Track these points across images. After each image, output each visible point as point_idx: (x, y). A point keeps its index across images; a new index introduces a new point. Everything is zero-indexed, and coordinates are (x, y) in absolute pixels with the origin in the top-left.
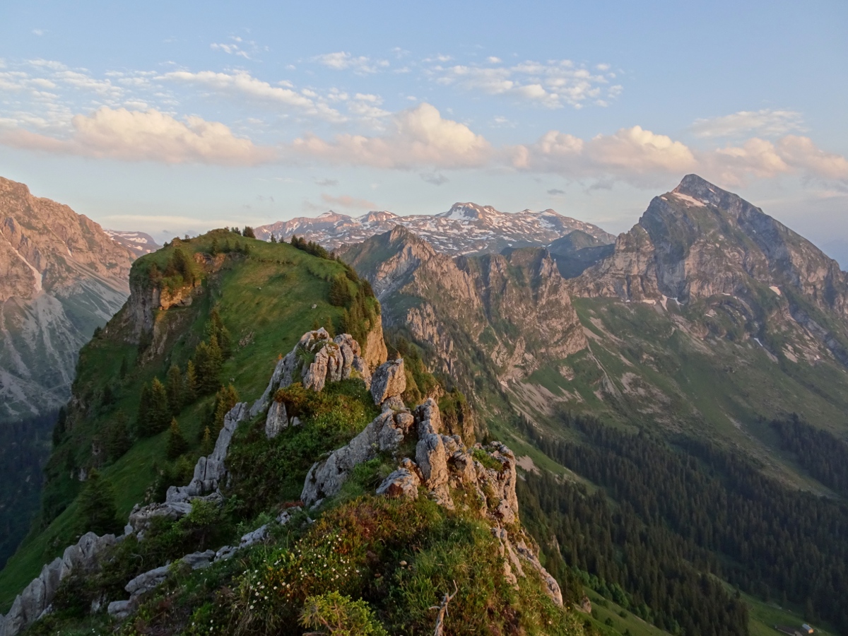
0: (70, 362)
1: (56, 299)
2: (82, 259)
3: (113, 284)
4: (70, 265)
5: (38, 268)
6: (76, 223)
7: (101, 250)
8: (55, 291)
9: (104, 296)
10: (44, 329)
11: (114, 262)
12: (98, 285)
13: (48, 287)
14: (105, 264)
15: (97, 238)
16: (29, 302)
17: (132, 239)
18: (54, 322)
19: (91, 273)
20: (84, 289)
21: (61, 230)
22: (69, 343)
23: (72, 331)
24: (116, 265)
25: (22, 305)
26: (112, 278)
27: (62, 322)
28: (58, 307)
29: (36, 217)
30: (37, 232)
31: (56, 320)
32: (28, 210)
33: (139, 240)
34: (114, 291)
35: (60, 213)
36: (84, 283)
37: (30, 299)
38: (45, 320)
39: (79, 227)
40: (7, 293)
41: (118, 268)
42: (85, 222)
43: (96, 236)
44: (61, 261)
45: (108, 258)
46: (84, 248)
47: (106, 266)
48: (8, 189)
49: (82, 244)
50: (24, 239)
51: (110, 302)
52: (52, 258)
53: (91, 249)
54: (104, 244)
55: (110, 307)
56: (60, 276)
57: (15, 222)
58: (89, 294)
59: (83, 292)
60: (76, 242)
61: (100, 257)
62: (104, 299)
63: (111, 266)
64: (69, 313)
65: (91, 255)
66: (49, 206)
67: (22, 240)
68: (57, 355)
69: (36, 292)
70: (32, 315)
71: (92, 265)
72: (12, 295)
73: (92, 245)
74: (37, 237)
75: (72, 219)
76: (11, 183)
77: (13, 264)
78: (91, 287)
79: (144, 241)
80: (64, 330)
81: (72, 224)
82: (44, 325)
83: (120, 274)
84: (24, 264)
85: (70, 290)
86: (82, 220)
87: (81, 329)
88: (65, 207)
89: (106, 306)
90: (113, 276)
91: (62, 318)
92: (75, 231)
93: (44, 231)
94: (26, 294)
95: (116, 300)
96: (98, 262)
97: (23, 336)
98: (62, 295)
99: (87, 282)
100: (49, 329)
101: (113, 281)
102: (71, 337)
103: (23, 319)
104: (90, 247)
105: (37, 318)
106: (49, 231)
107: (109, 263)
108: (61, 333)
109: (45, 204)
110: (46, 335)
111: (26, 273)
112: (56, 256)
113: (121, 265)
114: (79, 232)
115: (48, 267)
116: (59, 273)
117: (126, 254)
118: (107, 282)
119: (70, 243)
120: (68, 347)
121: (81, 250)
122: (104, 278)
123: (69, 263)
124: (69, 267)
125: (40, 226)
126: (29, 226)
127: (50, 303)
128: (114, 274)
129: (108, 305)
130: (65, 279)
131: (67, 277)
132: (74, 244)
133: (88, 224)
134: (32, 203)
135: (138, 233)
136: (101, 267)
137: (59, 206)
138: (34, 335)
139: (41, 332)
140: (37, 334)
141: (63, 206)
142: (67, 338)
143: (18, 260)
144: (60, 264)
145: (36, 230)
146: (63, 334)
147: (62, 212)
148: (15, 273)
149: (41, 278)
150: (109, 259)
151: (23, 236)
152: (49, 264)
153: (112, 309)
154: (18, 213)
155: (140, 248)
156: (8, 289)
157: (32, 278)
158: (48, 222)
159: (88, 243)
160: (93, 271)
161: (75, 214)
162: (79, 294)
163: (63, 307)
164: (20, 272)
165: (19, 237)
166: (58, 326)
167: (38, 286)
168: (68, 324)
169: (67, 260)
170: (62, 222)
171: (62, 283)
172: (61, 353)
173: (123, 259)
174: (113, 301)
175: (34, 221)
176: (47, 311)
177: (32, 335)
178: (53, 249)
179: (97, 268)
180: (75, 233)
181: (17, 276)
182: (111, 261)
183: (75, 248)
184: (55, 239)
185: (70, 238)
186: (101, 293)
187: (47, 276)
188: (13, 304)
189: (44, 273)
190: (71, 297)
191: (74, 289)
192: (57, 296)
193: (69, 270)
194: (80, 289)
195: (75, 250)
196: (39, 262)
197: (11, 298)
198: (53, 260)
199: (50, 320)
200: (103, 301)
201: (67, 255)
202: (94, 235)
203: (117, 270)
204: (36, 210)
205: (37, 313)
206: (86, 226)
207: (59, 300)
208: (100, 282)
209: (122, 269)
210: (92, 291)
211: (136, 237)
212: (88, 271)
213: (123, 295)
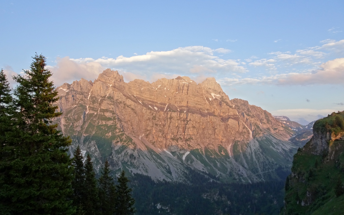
0: (261, 165)
2: (265, 126)
3: (276, 136)
5: (251, 129)
6: (263, 113)
7: (272, 123)
8: (256, 138)
9: (273, 141)
10: (253, 151)
11: (276, 128)
13: (254, 137)
15: (270, 119)
16: (248, 142)
17: (281, 119)
18: (256, 149)
19: (268, 132)
21: (258, 116)
22: (261, 158)
24: (277, 129)
25: (246, 143)
27: (259, 149)
28: (257, 144)
29: (250, 112)
30: (250, 117)
31: (256, 148)
32: (248, 109)
34: (276, 139)
35: (258, 110)
37: (248, 140)
38: (253, 148)
39: (264, 115)
40: (241, 138)
42: (266, 113)
44: (258, 127)
46: (266, 122)
48: (243, 103)
50: (247, 119)
52: (255, 126)
53: (268, 123)
54: (273, 121)
55: (275, 145)
56: (258, 133)
57: (245, 114)
60: (263, 120)
61: (271, 126)
64: (261, 146)
65: (268, 125)
66: (254, 108)
67: (246, 120)
68: (257, 162)
69: (250, 138)
70: (249, 146)
71: (268, 129)
72: (243, 139)
74: (251, 119)
75: (262, 112)
76: (243, 101)
77: (244, 128)
78: (268, 137)
79: (286, 119)
80: (259, 152)
82: (253, 150)
84: (247, 128)
85: (261, 138)
86: (265, 112)
87: (265, 153)
88: (260, 108)
89: (274, 145)
90: (276, 133)
92: (263, 116)
93: (253, 117)
96: (270, 128)
97: (246, 154)
99: (267, 135)
100: (254, 152)
101: (276, 135)
102: (262, 155)
103: (246, 148)
105: (250, 148)
106: (254, 117)
107: (275, 128)
109: (253, 107)
110: (253, 154)
111: (247, 131)
113: (279, 129)
114: (264, 116)
116: (258, 131)
117: (280, 125)
120: (261, 159)
121: (265, 123)
122: (273, 134)
123: (261, 128)
125: (252, 115)
126: (248, 115)
127: (255, 142)
131: (260, 133)
133: (267, 113)
134: (249, 107)
135: (283, 116)
136: (272, 129)
137: (258, 107)
138: (250, 154)
139: (252, 153)
140: (250, 153)
141: (259, 107)
142: (260, 155)
143: (245, 127)
144: (258, 128)
145: (250, 116)
146: (259, 154)
147: (259, 110)
148: (244, 131)
149: (252, 133)
151: (247, 118)
152: (255, 128)
153: (276, 146)
154: (245, 111)
155: (284, 122)
156: (242, 137)
157: (249, 133)
158: (254, 113)
159: (267, 120)
160: (269, 131)
161: (263, 110)
162: (264, 140)
163: (259, 144)
164: (246, 131)
165: (246, 119)
167: (251, 136)
168: (261, 150)
170: (259, 113)
171: (258, 135)
173: (279, 127)
174: (276, 143)
175: (250, 113)
176: (254, 145)
177: (249, 153)
178: (256, 123)
179: (270, 130)
181: (245, 132)
182: (275, 127)
183: (262, 122)
184: (256, 119)
185: (261, 119)
186: (272, 139)
187: (254, 133)
188: (243, 142)
190: (262, 140)
191: (262, 138)
192: (257, 140)
193: (261, 130)
194: (265, 138)
196: (251, 127)
197: (243, 140)
198: (255, 127)
199: (255, 149)
200: (273, 143)
201: (260, 125)
202: (269, 117)
203: (277, 131)
204: (250, 109)
205: (251, 145)
208: (271, 135)
209: (279, 130)
210: (269, 139)
211: (283, 118)
212: (267, 131)
213: (280, 141)
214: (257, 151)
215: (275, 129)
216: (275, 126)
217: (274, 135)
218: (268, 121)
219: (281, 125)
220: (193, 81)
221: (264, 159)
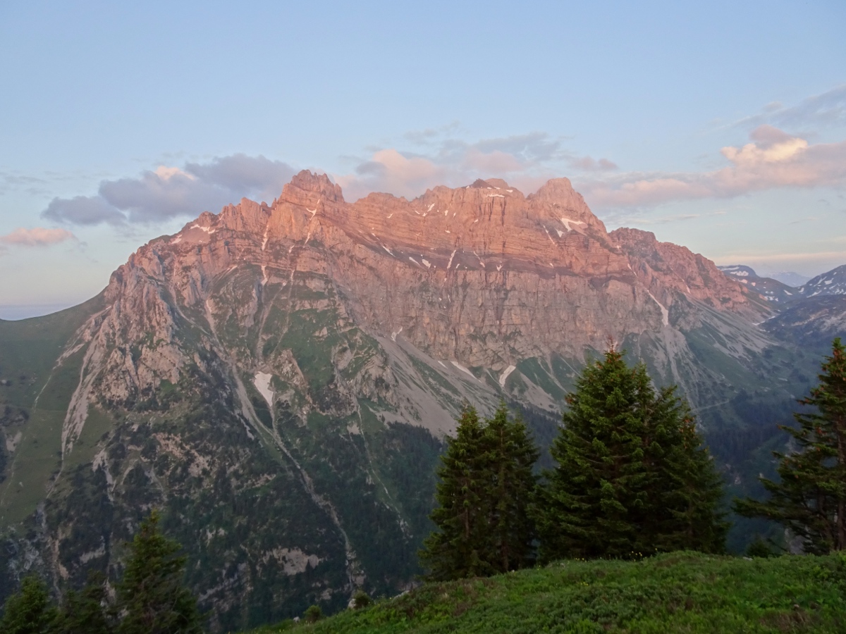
0: (695, 391)
1: (680, 333)
2: (699, 295)
3: (727, 318)
5: (665, 305)
6: (693, 262)
7: (716, 285)
8: (679, 325)
9: (721, 330)
10: (671, 359)
11: (727, 296)
12: (716, 319)
13: (673, 322)
14: (719, 299)
15: (712, 274)
16: (659, 335)
17: (734, 273)
18: (679, 353)
19: (708, 308)
20: (702, 323)
21: (681, 269)
22: (693, 373)
23: (695, 362)
24: (729, 299)
25: (653, 337)
26: (725, 312)
27: (686, 353)
28: (682, 340)
29: (661, 260)
30: (662, 273)
31: (681, 351)
32: (655, 255)
33: (739, 274)
34: (730, 325)
35: (680, 255)
36: (702, 317)
37: (659, 332)
38: (672, 351)
39: (695, 265)
40: (641, 327)
42: (701, 261)
44: (683, 298)
45: (722, 293)
46: (700, 284)
47: (721, 301)
48: (640, 238)
49: (699, 281)
50: (654, 280)
51: (726, 336)
52: (675, 295)
53: (706, 285)
54: (718, 280)
55: (727, 341)
56: (683, 312)
57: (647, 266)
58: (707, 328)
59: (701, 326)
60: (694, 279)
61: (714, 292)
62: (721, 333)
64: (691, 346)
65: (707, 291)
66: (671, 249)
67: (652, 281)
68: (683, 384)
69: (664, 326)
70: (661, 346)
71: (708, 300)
72: (645, 329)
74: (662, 278)
75: (690, 258)
76: (642, 232)
77: (646, 302)
78: (708, 321)
79: (746, 274)
80: (688, 360)
81: (690, 264)
82: (672, 356)
83: (733, 308)
84: (654, 302)
85: (691, 325)
86: (699, 258)
87: (703, 361)
88: (684, 248)
89: (723, 340)
90: (727, 310)
91: (686, 350)
92: (692, 270)
93: (667, 272)
94: (656, 328)
95: (732, 334)
96: (713, 297)
97: (656, 365)
98: (684, 328)
99: (705, 317)
100: (676, 359)
101: (727, 315)
102: (695, 368)
103: (655, 350)
105: (665, 349)
106: (671, 272)
107: (723, 298)
109: (668, 246)
110: (674, 365)
111: (656, 309)
112: (678, 294)
113: (734, 299)
114: (696, 270)
115: (673, 304)
116: (682, 308)
117: (738, 288)
119: (689, 281)
120: (692, 377)
121: (698, 287)
122: (720, 312)
123: (689, 300)
124: (690, 303)
125: (665, 267)
126: (656, 269)
127: (675, 336)
128: (728, 308)
129: (724, 338)
130: (687, 314)
131: (689, 312)
132: (692, 282)
133: (703, 262)
134: (658, 248)
135: (739, 266)
136: (716, 302)
137: (679, 247)
138: (664, 365)
139: (669, 362)
140: (666, 364)
141: (682, 248)
142: (690, 368)
143: (650, 298)
144: (682, 301)
145: (661, 271)
146: (687, 364)
147: (682, 253)
148: (647, 309)
149: (667, 315)
151: (653, 277)
152: (674, 301)
153: (729, 342)
154: (648, 258)
155: (745, 281)
156: (643, 323)
157: (660, 314)
158: (671, 263)
159: (704, 279)
160: (709, 305)
161: (692, 254)
162: (699, 328)
163: (686, 340)
164: (652, 309)
165: (650, 278)
167: (665, 321)
168: (691, 355)
169: (687, 297)
170: (682, 262)
171: (684, 318)
172: (687, 382)
173: (735, 293)
174: (729, 334)
175: (660, 264)
176: (673, 343)
177: (661, 364)
178: (675, 287)
179: (712, 303)
181: (649, 312)
182: (724, 296)
183: (693, 285)
184: (677, 278)
185: (689, 277)
186: (718, 327)
187: (673, 312)
188: (647, 336)
189: (670, 309)
190: (692, 330)
191: (694, 324)
192: (681, 330)
193: (689, 305)
194: (700, 323)
195: (693, 287)
196: (666, 300)
197: (645, 331)
198: (676, 297)
199: (676, 352)
200: (721, 335)
201: (686, 291)
202: (708, 272)
203: (730, 304)
204: (661, 254)
205: (665, 345)
206: (702, 264)
207: (683, 333)
208: (716, 317)
209: (734, 303)
210: (710, 325)
211: (738, 270)
212: (705, 306)
213: (738, 329)
214: (683, 358)
215: (725, 301)
216: (724, 294)
217: (723, 316)
218: (707, 281)
219: (740, 290)
220: (515, 190)
221: (700, 375)
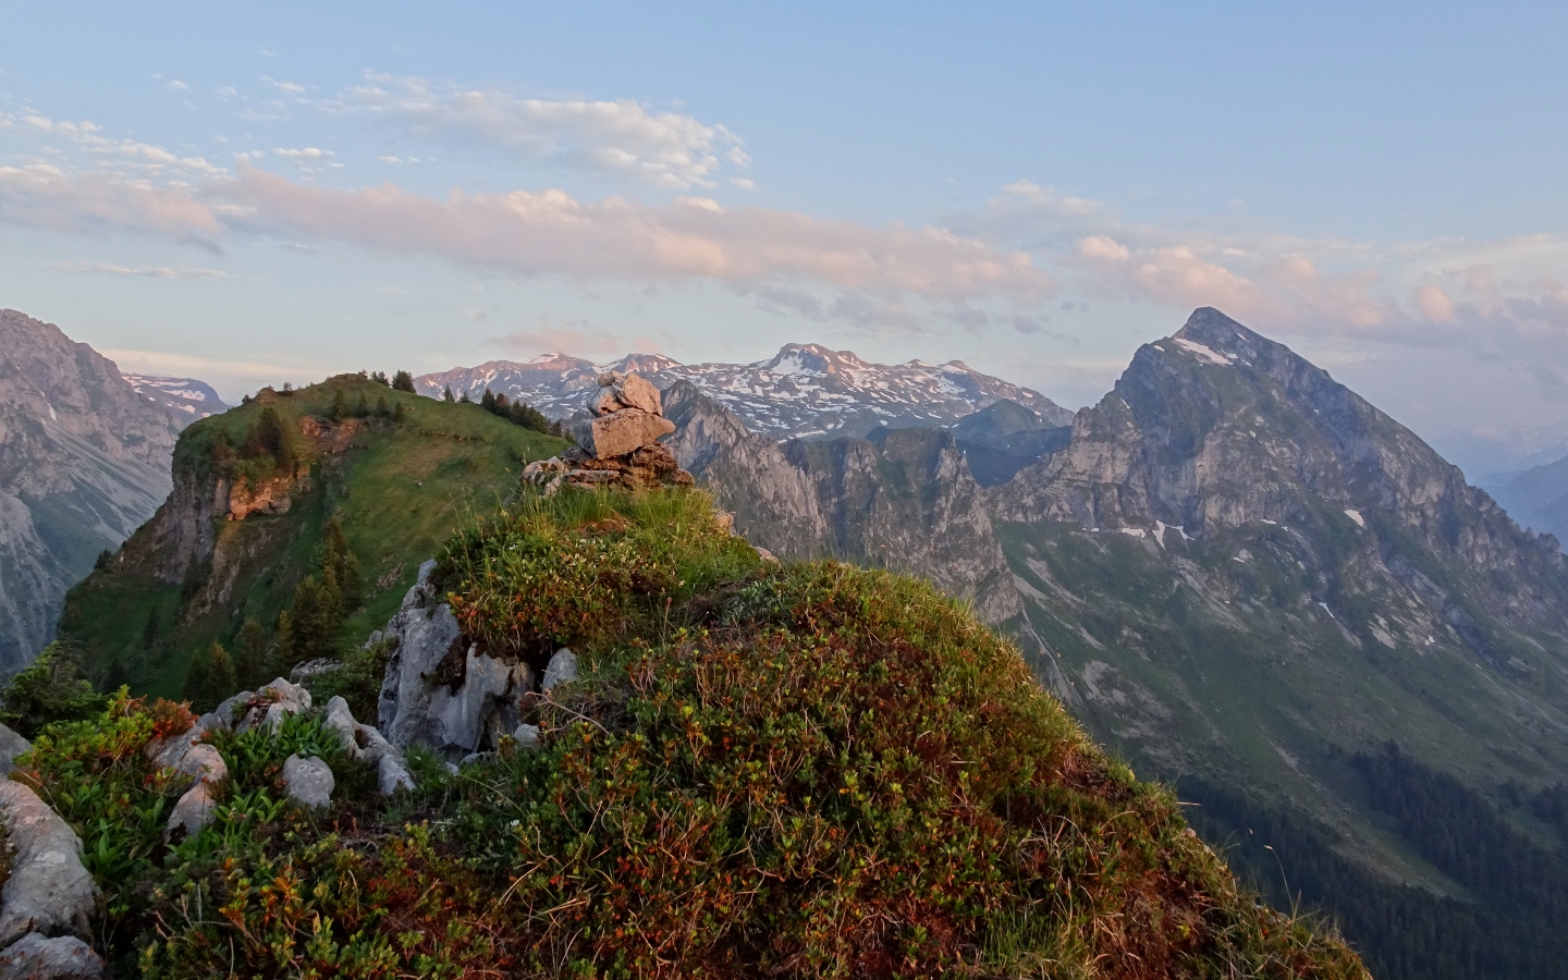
1: (18, 502)
3: (134, 475)
4: (52, 437)
7: (115, 411)
8: (19, 486)
9: (114, 497)
12: (104, 474)
14: (119, 437)
17: (175, 393)
19: (92, 453)
20: (75, 483)
21: (38, 369)
22: (39, 585)
23: (47, 563)
26: (132, 463)
27: (29, 544)
28: (22, 516)
31: (15, 540)
33: (187, 395)
35: (40, 340)
36: (77, 471)
41: (145, 446)
42: (88, 357)
43: (106, 384)
45: (127, 425)
46: (81, 405)
47: (123, 441)
49: (78, 397)
51: (125, 510)
52: (16, 423)
58: (84, 493)
59: (73, 488)
60: (67, 394)
61: (111, 423)
62: (113, 503)
63: (133, 441)
64: (42, 529)
65: (94, 419)
66: (19, 325)
68: (12, 608)
71: (95, 438)
73: (97, 399)
75: (63, 350)
78: (89, 480)
80: (31, 559)
81: (61, 361)
83: (147, 456)
85: (49, 484)
86: (83, 353)
87: (66, 559)
88: (51, 327)
89: (116, 517)
90: (135, 460)
91: (28, 537)
92: (65, 373)
95: (136, 506)
96: (107, 433)
98: (32, 493)
99: (84, 470)
101: (134, 470)
104: (92, 405)
106: (16, 372)
107: (129, 436)
108: (23, 567)
109: (14, 321)
112: (26, 419)
113: (152, 440)
114: (74, 375)
115: (9, 441)
118: (122, 470)
119: (56, 396)
121: (76, 410)
122: (118, 463)
123: (51, 433)
124: (51, 440)
127: (7, 508)
128: (138, 456)
129: (121, 516)
130: (39, 463)
131: (45, 459)
132: (62, 398)
133: (92, 361)
135: (189, 380)
136: (112, 442)
137: (39, 325)
141: (47, 326)
150: (130, 429)
155: (190, 409)
158: (15, 355)
159: (90, 396)
161: (69, 342)
162: (67, 493)
163: (33, 517)
166: (20, 554)
168: (40, 548)
169: (47, 428)
171: (33, 471)
172: (22, 604)
173: (156, 429)
174: (131, 506)
179: (104, 444)
180: (66, 377)
182: (132, 432)
184: (28, 387)
186: (108, 491)
191: (55, 483)
195: (63, 409)
198: (18, 426)
200: (113, 508)
202: (103, 381)
203: (144, 449)
206: (89, 364)
207: (25, 501)
208: (108, 471)
209: (152, 446)
210: (93, 487)
212: (87, 449)
219: (167, 424)
